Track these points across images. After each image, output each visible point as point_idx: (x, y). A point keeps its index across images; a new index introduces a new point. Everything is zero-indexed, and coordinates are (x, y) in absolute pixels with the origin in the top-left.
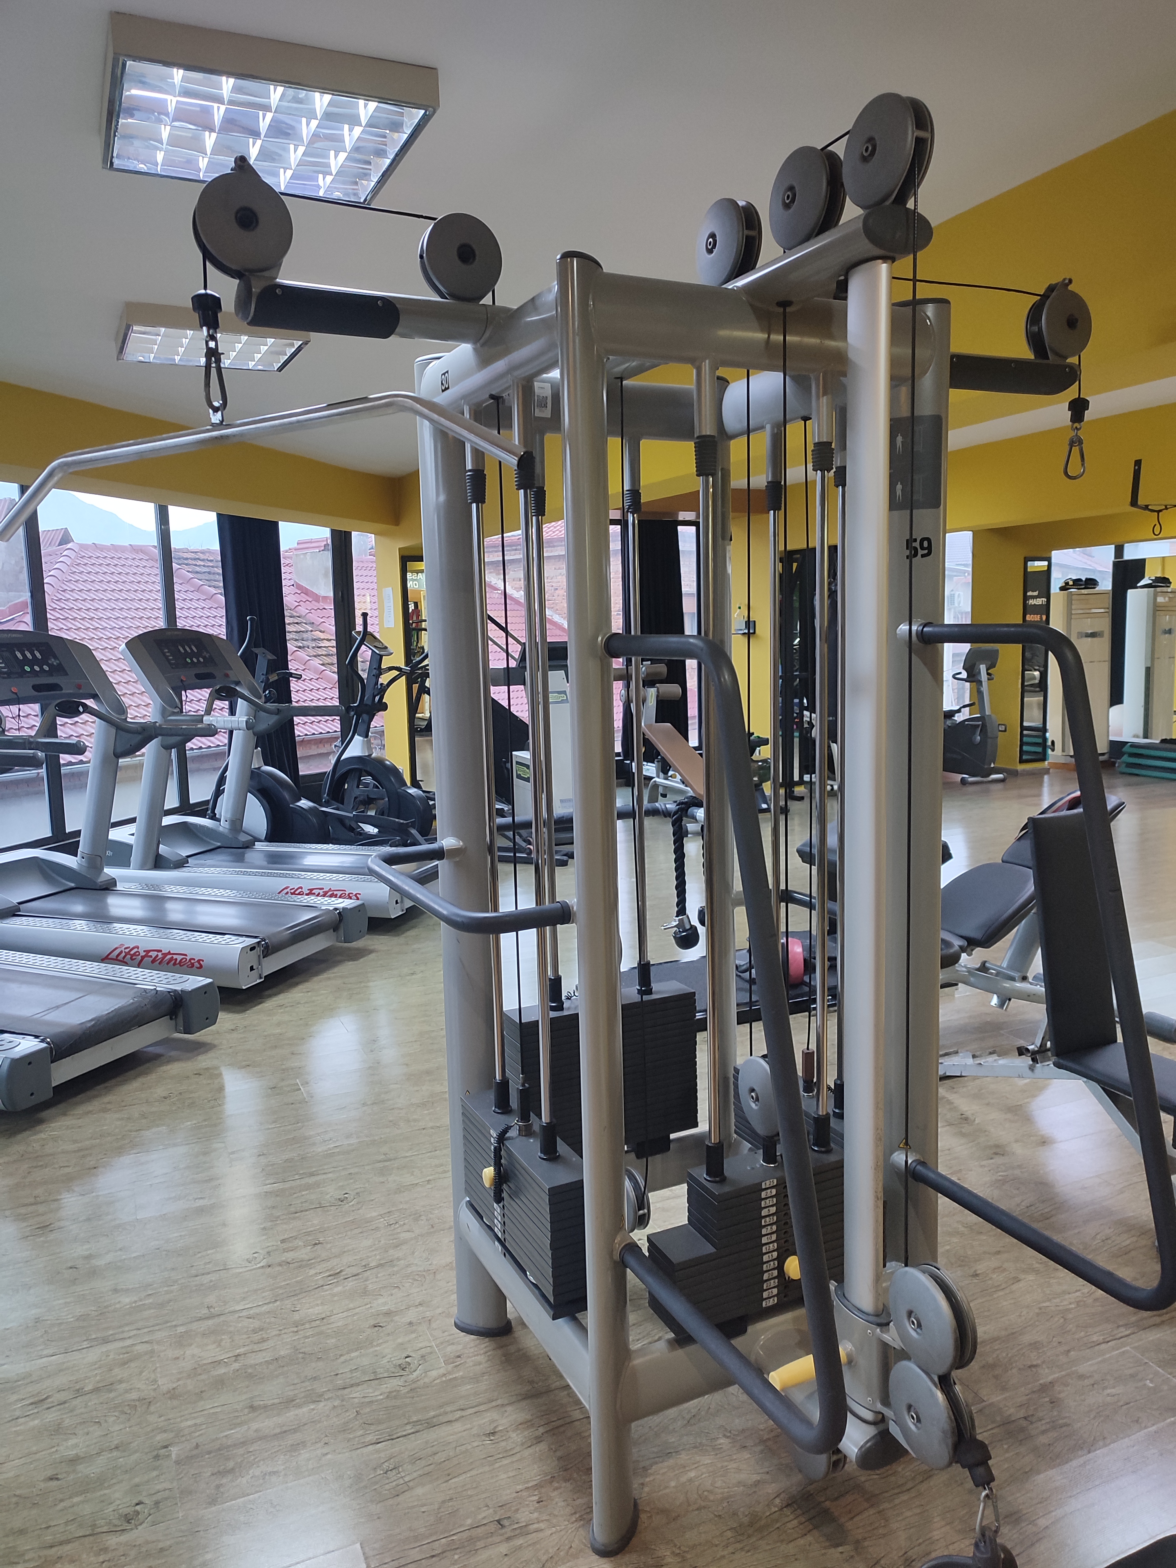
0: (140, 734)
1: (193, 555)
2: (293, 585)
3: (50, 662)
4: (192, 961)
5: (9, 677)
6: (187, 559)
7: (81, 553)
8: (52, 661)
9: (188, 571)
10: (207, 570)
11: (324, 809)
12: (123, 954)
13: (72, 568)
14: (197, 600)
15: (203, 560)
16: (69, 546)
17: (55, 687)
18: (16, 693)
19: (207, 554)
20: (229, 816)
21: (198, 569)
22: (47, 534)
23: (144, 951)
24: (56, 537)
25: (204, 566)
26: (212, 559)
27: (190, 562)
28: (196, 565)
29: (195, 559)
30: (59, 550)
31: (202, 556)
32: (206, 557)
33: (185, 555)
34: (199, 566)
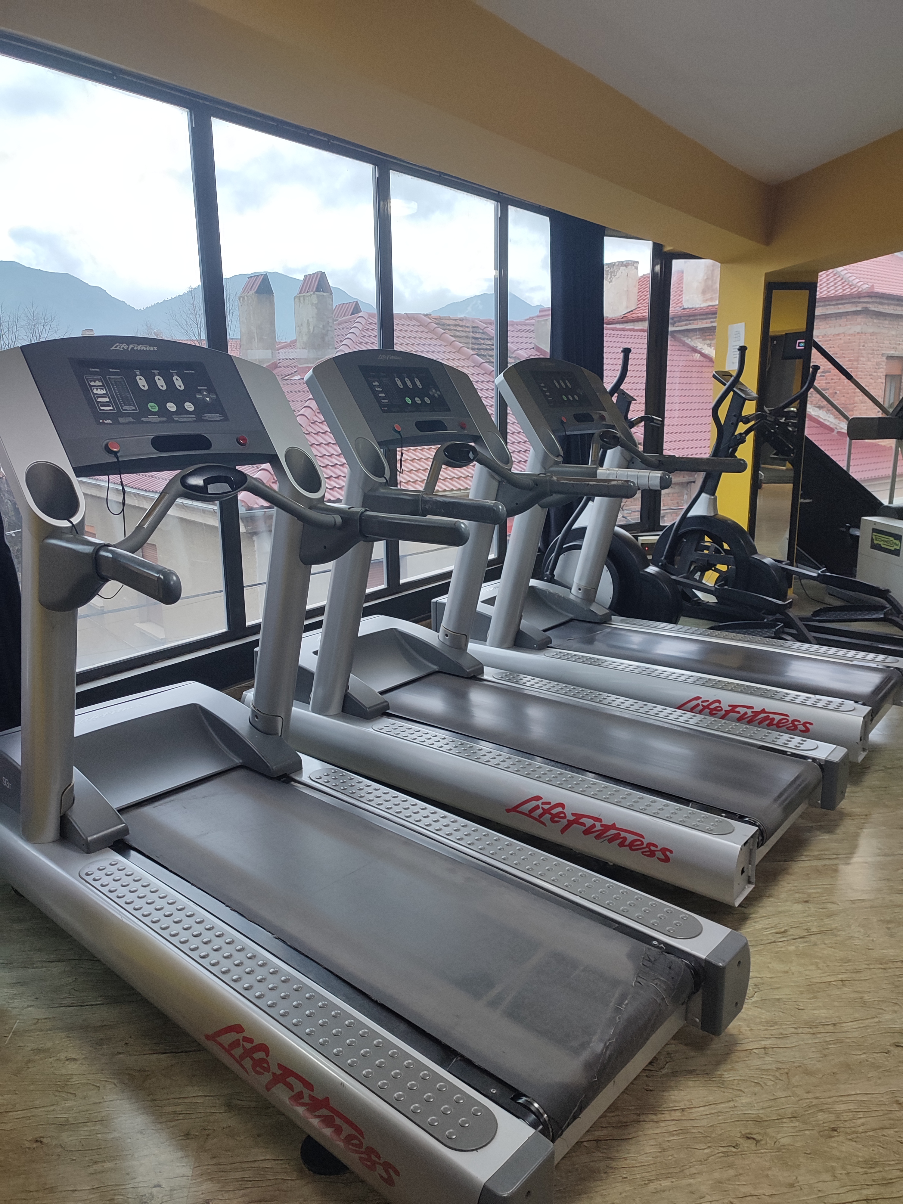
0: (531, 490)
1: (453, 322)
2: (533, 348)
3: (431, 393)
4: (653, 848)
5: (389, 411)
6: (449, 325)
7: (369, 320)
8: (433, 392)
9: (451, 335)
10: (465, 334)
11: (673, 577)
12: (540, 811)
13: (363, 332)
14: (458, 360)
15: (461, 326)
16: (360, 314)
17: (438, 425)
18: (399, 432)
19: (464, 321)
20: (583, 584)
21: (458, 334)
22: (342, 306)
23: (573, 814)
24: (349, 310)
25: (463, 331)
26: (468, 325)
27: (452, 328)
28: (456, 330)
29: (455, 325)
30: (353, 318)
31: (461, 323)
32: (464, 324)
33: (448, 322)
34: (459, 331)
